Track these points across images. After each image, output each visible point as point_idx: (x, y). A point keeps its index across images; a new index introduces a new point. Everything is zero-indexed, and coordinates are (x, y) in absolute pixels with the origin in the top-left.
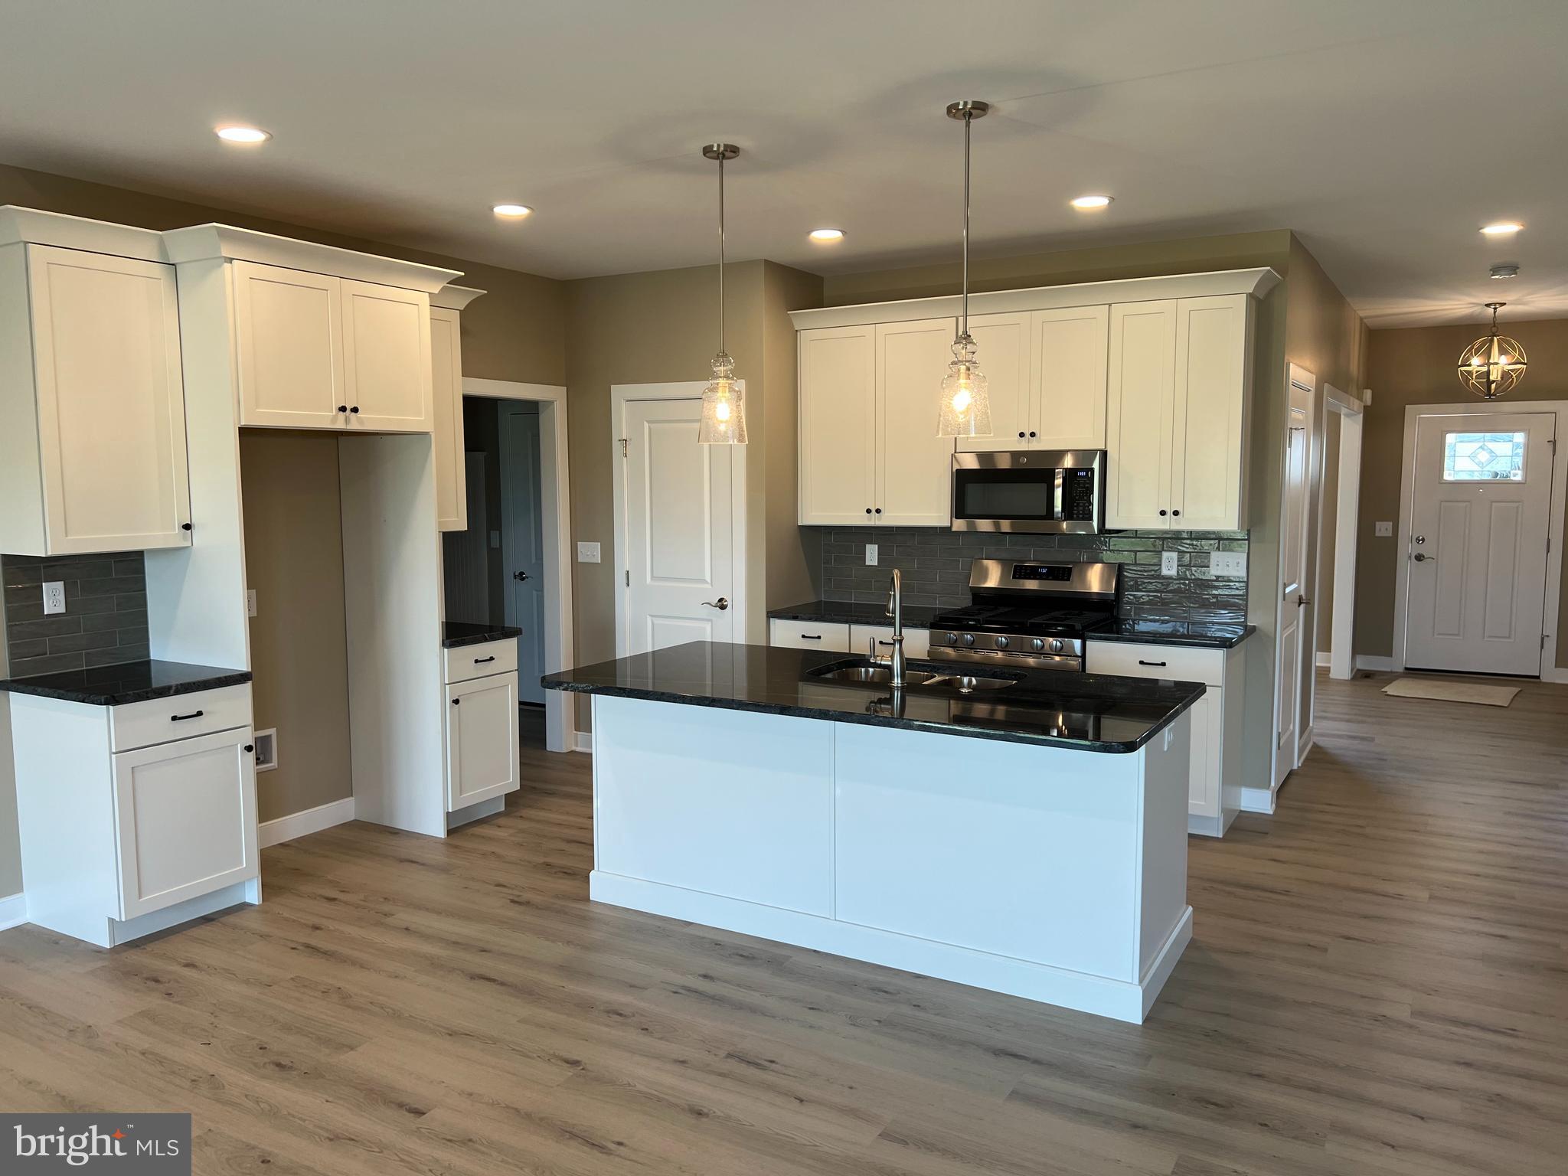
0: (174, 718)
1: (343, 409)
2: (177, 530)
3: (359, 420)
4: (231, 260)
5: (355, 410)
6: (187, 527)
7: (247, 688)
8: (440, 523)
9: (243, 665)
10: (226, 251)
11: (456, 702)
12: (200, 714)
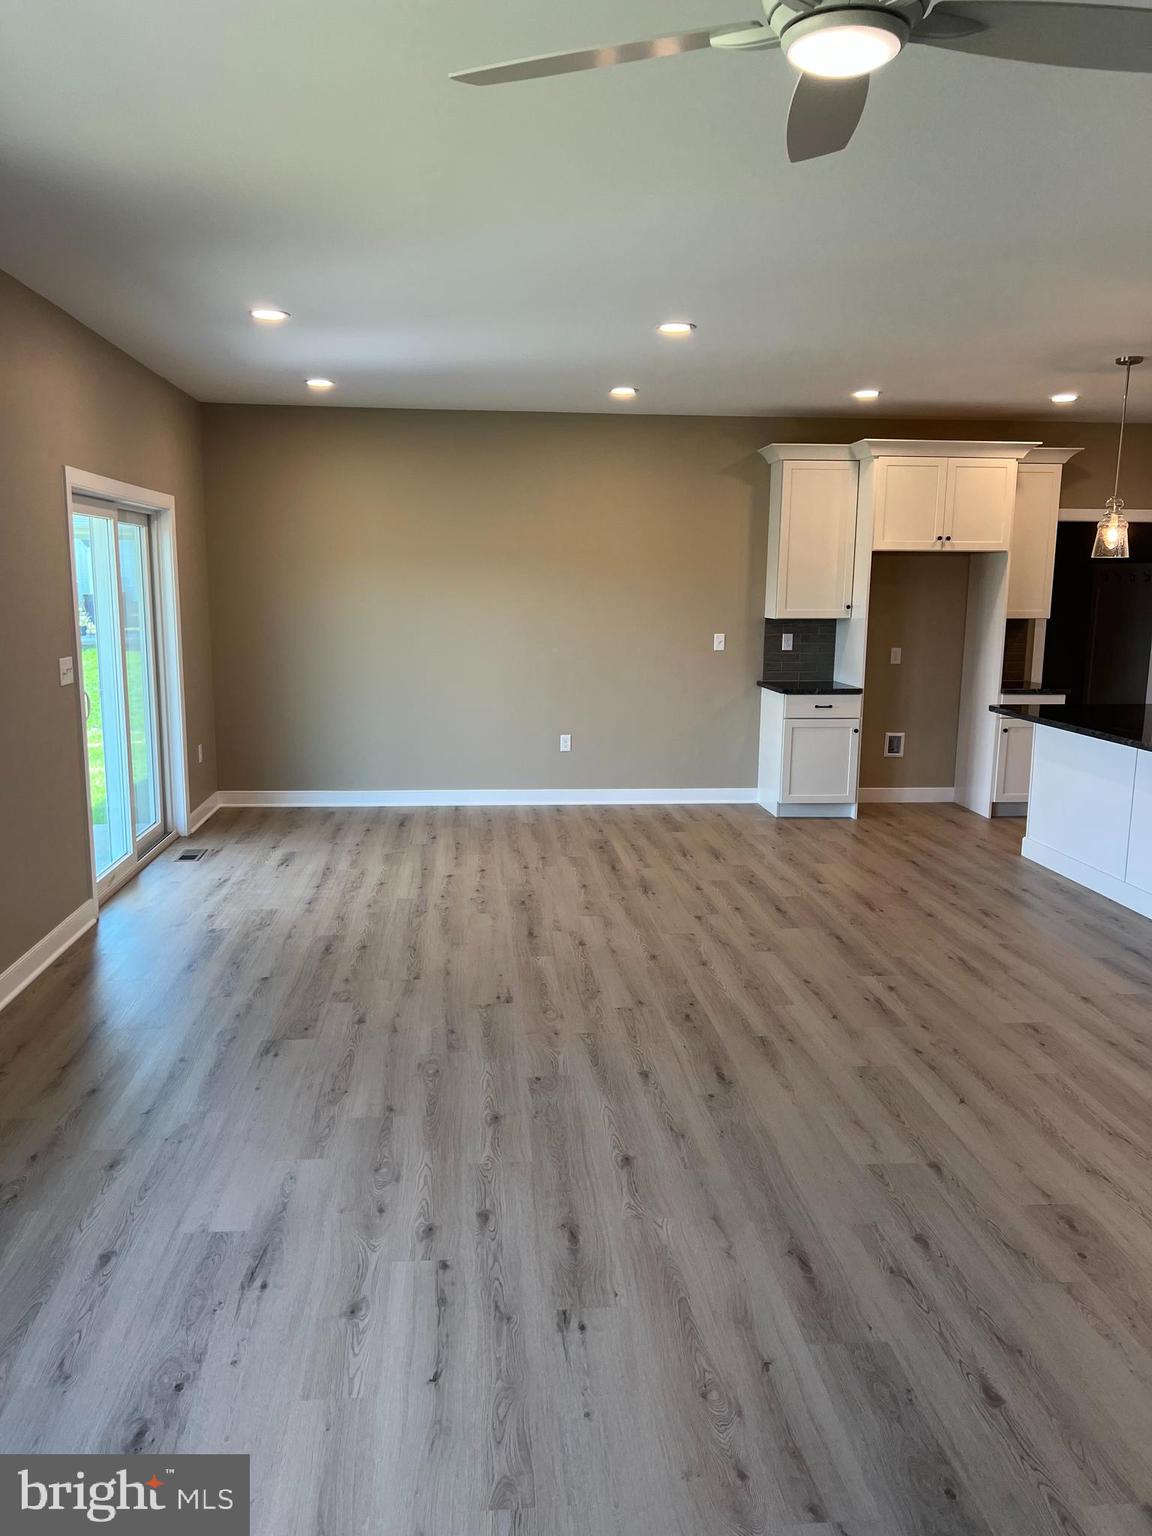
0: (817, 707)
1: (940, 538)
2: (844, 608)
3: (952, 545)
4: (878, 457)
5: (948, 538)
6: (848, 607)
7: (859, 698)
8: (1008, 613)
9: (859, 684)
10: (875, 452)
11: (1006, 731)
12: (831, 707)
